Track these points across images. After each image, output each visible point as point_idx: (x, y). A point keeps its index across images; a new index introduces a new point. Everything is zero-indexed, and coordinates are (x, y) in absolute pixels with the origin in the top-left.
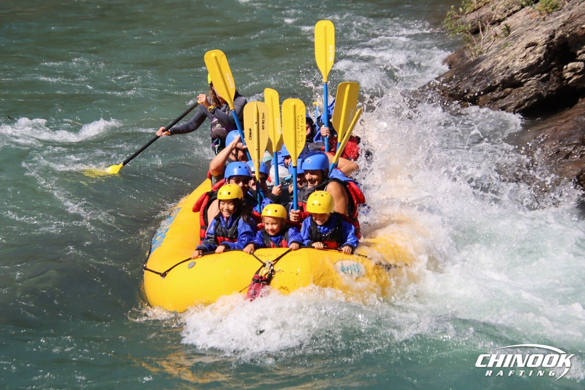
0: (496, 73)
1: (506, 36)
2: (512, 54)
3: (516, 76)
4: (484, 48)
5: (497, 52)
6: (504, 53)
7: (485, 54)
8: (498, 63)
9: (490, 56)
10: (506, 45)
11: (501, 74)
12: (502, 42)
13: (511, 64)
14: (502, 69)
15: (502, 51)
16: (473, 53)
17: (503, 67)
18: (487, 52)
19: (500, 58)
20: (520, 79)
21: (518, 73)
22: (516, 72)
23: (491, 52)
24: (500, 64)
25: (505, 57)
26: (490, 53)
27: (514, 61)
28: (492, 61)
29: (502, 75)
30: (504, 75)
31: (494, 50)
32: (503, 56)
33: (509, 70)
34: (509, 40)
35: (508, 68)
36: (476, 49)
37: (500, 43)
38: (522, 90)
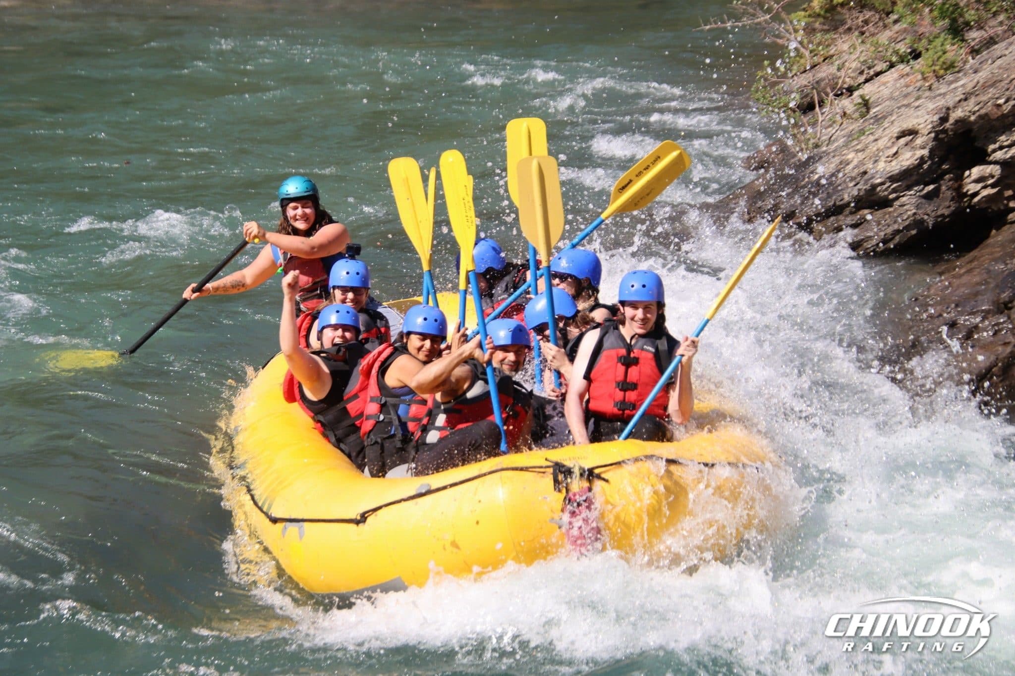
0: (845, 181)
1: (862, 116)
2: (873, 148)
3: (879, 189)
4: (824, 138)
5: (846, 145)
6: (859, 147)
7: (824, 149)
8: (848, 164)
9: (834, 151)
10: (862, 132)
11: (851, 184)
12: (855, 126)
13: (871, 166)
14: (853, 175)
15: (855, 142)
16: (803, 146)
17: (856, 171)
18: (827, 145)
19: (851, 156)
20: (886, 193)
21: (882, 184)
22: (879, 181)
23: (836, 144)
24: (850, 167)
25: (859, 154)
26: (832, 147)
27: (876, 161)
28: (837, 160)
29: (855, 185)
30: (859, 187)
31: (841, 141)
32: (857, 151)
33: (866, 177)
34: (867, 124)
35: (865, 173)
36: (809, 139)
37: (851, 128)
38: (890, 212)
